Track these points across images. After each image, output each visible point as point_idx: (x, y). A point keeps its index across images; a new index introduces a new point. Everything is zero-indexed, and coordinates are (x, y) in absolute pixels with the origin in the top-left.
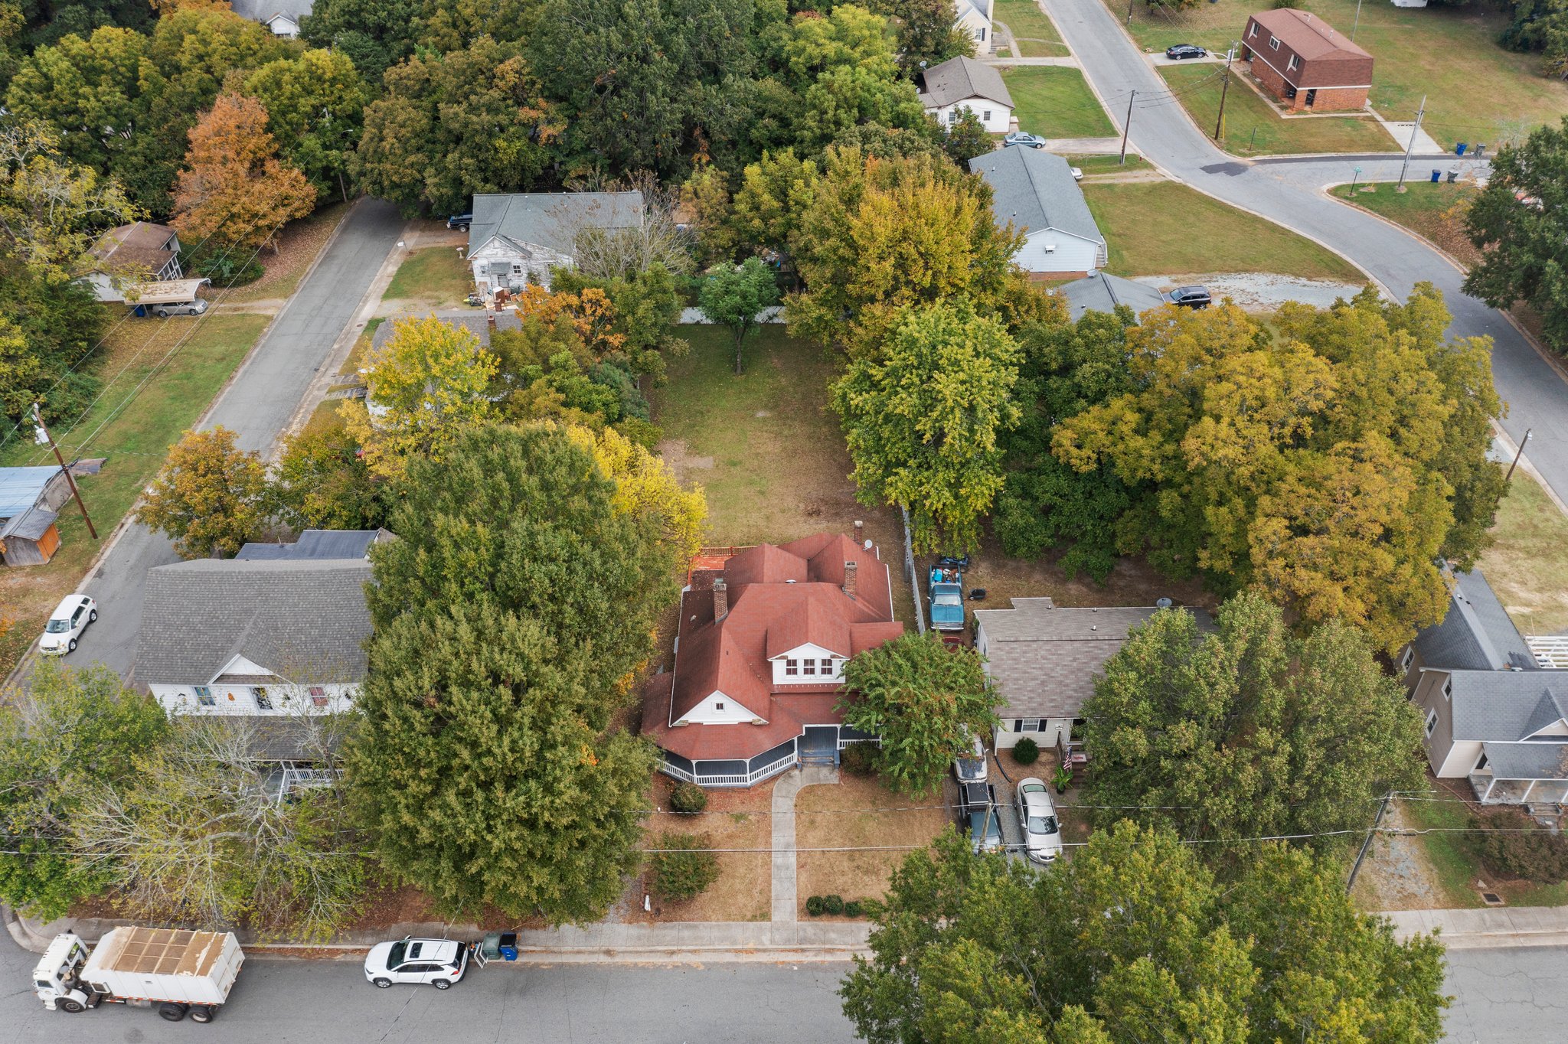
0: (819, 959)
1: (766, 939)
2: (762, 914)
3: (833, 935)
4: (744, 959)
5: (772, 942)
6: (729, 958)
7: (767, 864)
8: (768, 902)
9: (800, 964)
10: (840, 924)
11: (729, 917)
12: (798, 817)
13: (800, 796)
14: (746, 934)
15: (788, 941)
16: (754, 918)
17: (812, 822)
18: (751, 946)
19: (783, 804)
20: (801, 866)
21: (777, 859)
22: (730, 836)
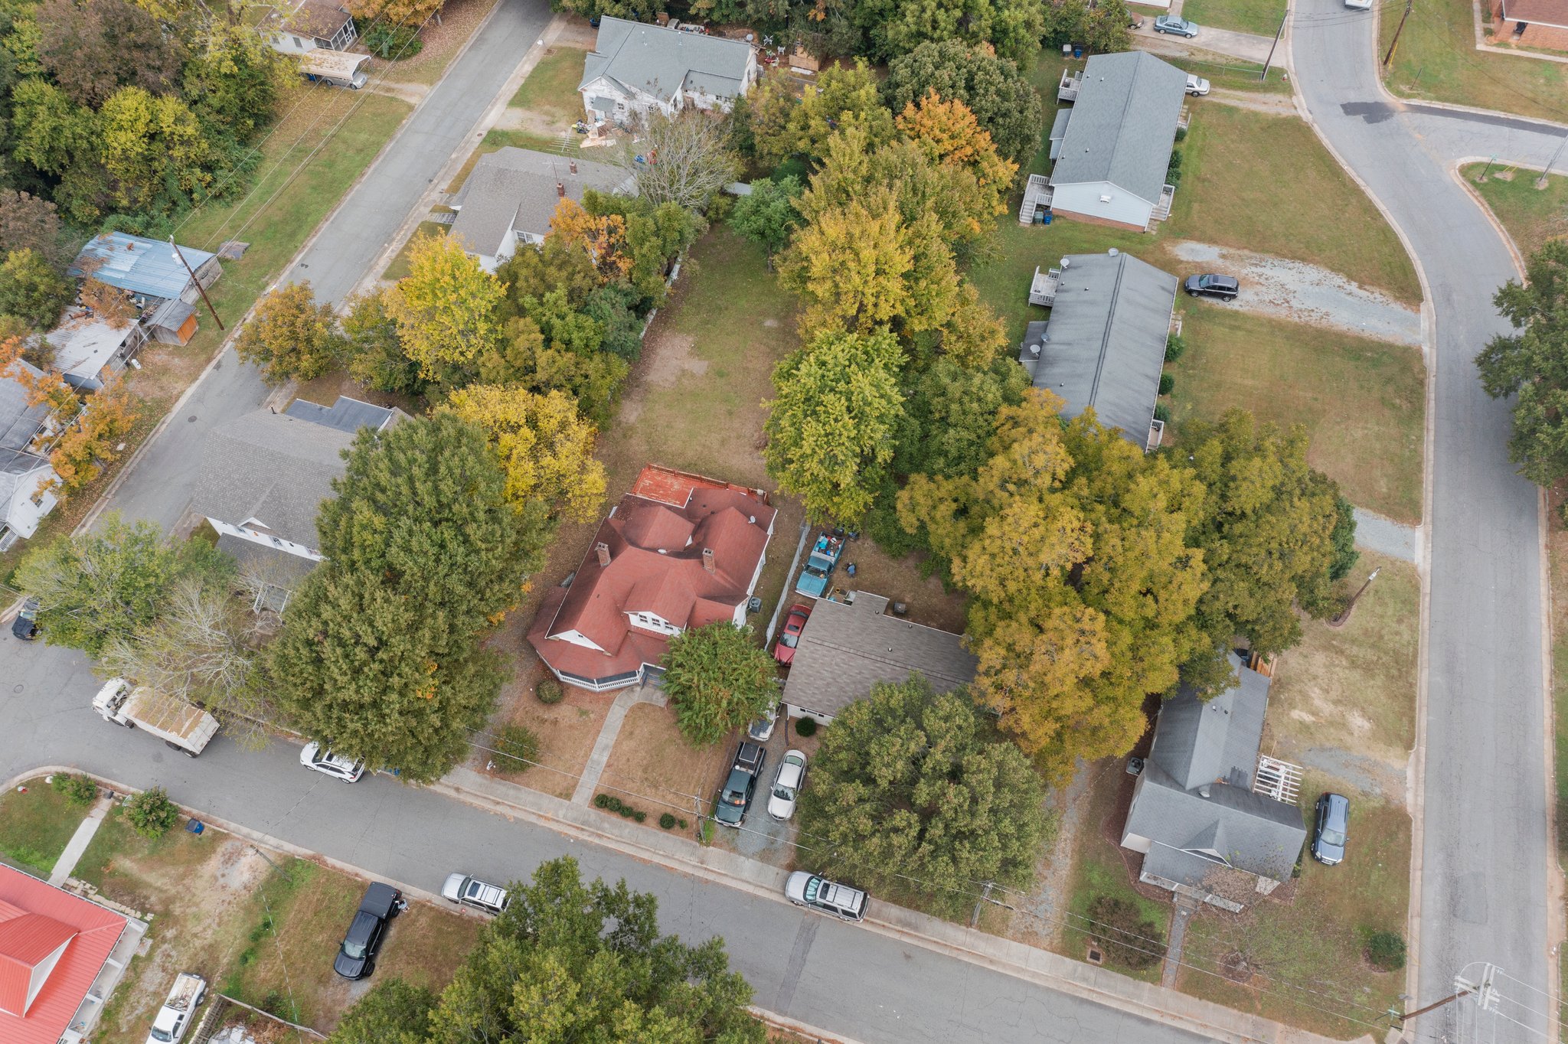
0: (590, 839)
1: (561, 813)
2: (567, 795)
3: (606, 825)
4: (542, 823)
5: (565, 817)
6: (533, 819)
7: (587, 756)
8: (574, 786)
9: (576, 839)
10: (615, 818)
11: (544, 789)
12: (624, 726)
13: (632, 710)
14: (551, 805)
15: (575, 820)
16: (560, 795)
17: (631, 733)
18: (549, 815)
19: (617, 715)
20: (609, 765)
21: (595, 755)
22: (571, 727)
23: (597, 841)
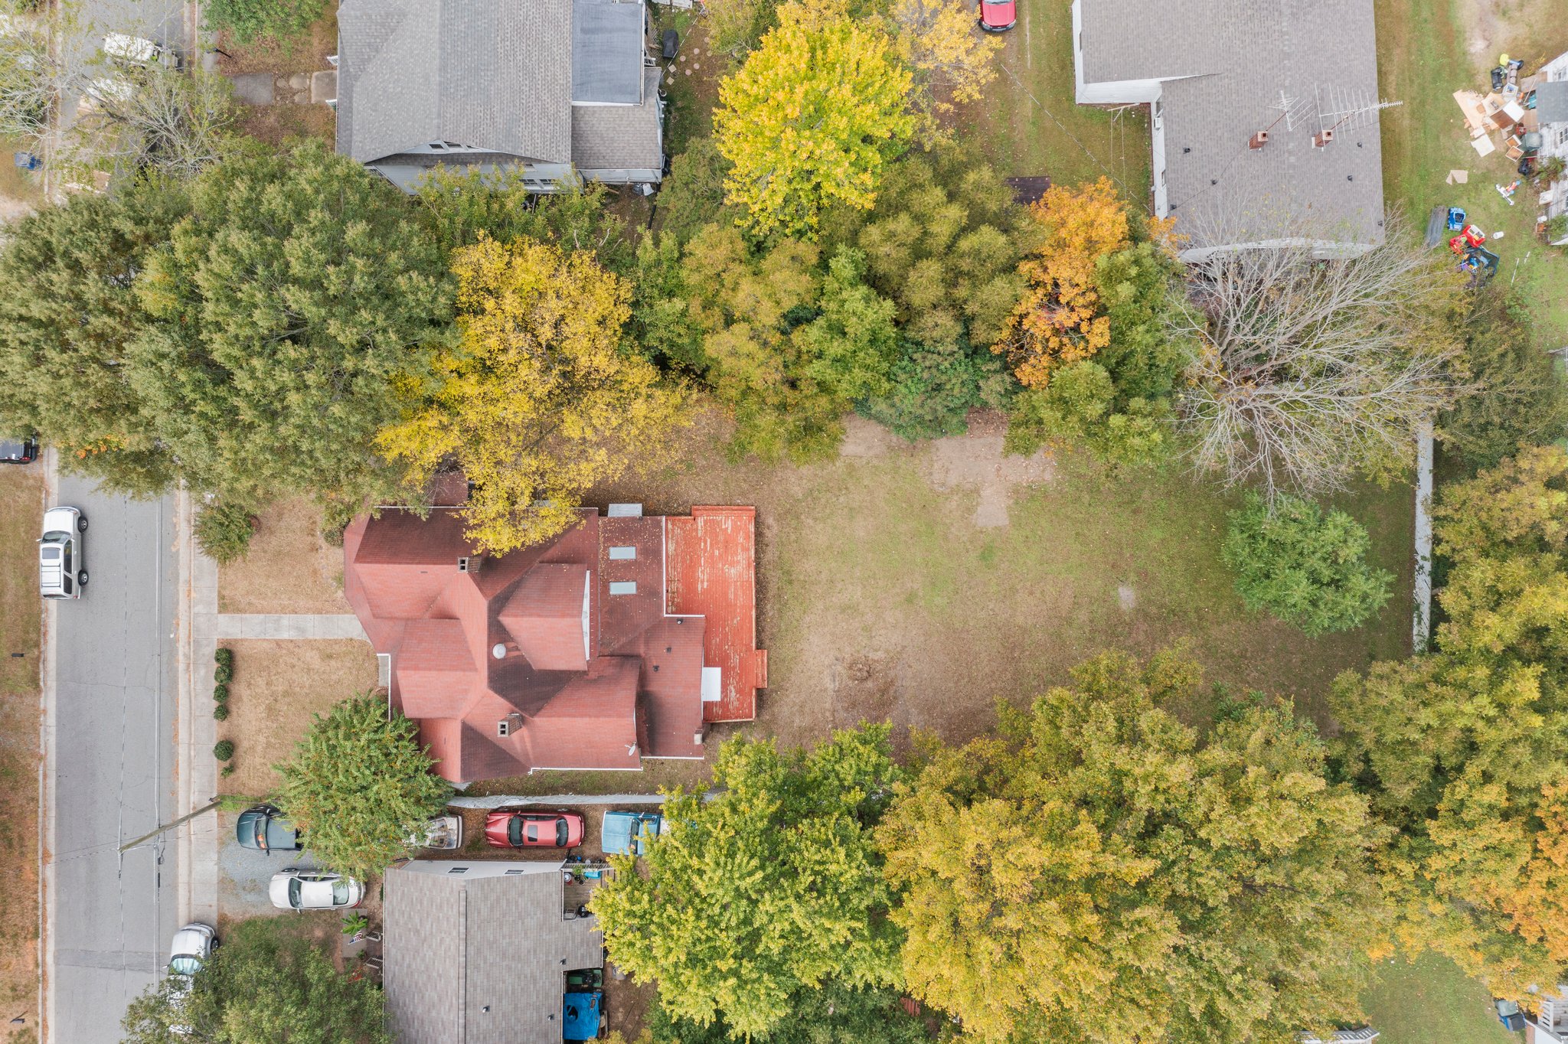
0: (181, 657)
1: (199, 609)
2: (225, 605)
3: (202, 672)
4: (182, 588)
5: (197, 615)
6: (183, 575)
7: (283, 610)
8: (239, 611)
9: (176, 640)
12: (336, 642)
14: (206, 592)
15: (198, 630)
16: (222, 597)
17: (330, 657)
18: (193, 595)
23: (181, 667)
